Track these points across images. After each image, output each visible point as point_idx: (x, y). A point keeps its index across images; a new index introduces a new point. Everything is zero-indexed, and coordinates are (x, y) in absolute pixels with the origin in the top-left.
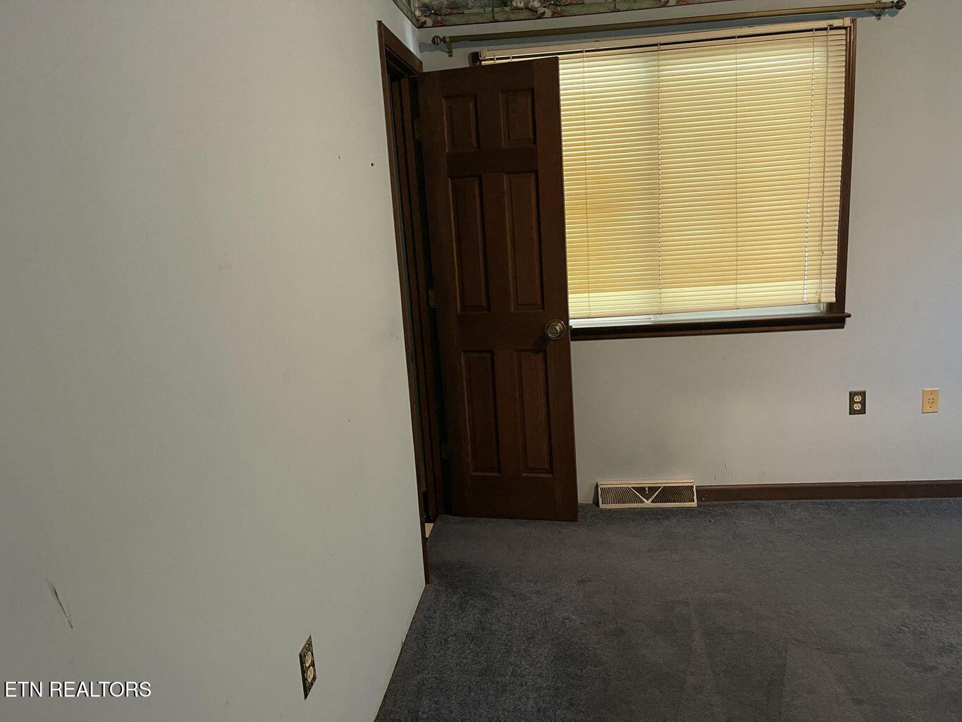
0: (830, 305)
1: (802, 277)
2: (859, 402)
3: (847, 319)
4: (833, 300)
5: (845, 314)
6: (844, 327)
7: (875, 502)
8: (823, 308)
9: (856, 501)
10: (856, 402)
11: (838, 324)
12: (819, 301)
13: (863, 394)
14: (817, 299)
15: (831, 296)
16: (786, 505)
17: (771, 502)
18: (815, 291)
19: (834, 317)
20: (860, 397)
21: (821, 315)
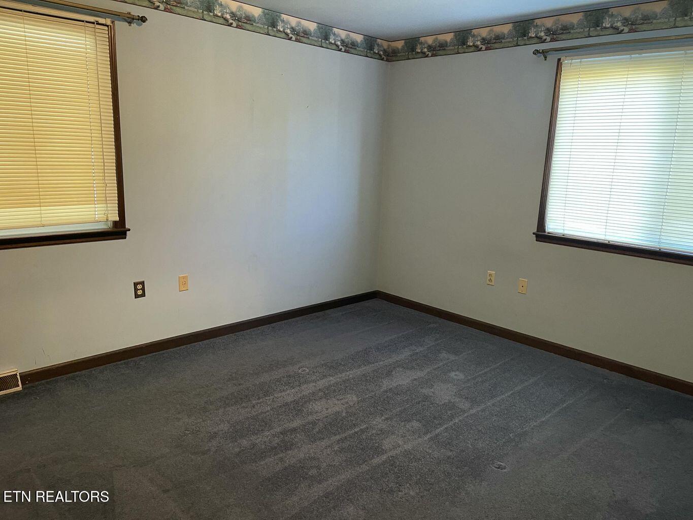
0: (115, 223)
1: (94, 202)
2: (140, 289)
3: (128, 232)
4: (117, 219)
5: (126, 229)
6: (125, 238)
7: (156, 355)
8: (110, 225)
9: (144, 356)
10: (139, 289)
11: (122, 236)
12: (107, 220)
13: (143, 283)
14: (105, 218)
15: (115, 217)
16: (95, 371)
17: (84, 371)
18: (104, 212)
19: (118, 231)
20: (141, 285)
21: (110, 230)
